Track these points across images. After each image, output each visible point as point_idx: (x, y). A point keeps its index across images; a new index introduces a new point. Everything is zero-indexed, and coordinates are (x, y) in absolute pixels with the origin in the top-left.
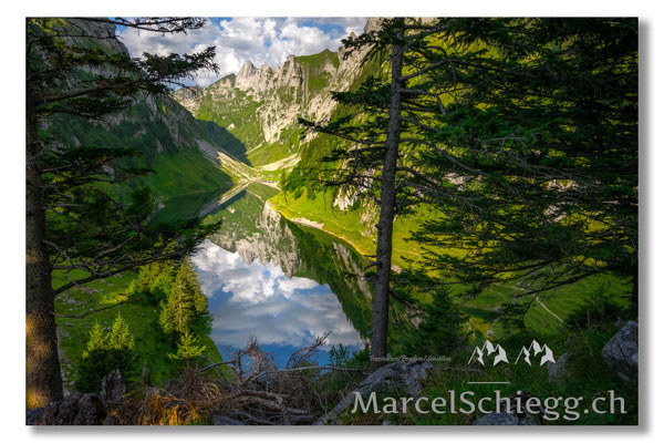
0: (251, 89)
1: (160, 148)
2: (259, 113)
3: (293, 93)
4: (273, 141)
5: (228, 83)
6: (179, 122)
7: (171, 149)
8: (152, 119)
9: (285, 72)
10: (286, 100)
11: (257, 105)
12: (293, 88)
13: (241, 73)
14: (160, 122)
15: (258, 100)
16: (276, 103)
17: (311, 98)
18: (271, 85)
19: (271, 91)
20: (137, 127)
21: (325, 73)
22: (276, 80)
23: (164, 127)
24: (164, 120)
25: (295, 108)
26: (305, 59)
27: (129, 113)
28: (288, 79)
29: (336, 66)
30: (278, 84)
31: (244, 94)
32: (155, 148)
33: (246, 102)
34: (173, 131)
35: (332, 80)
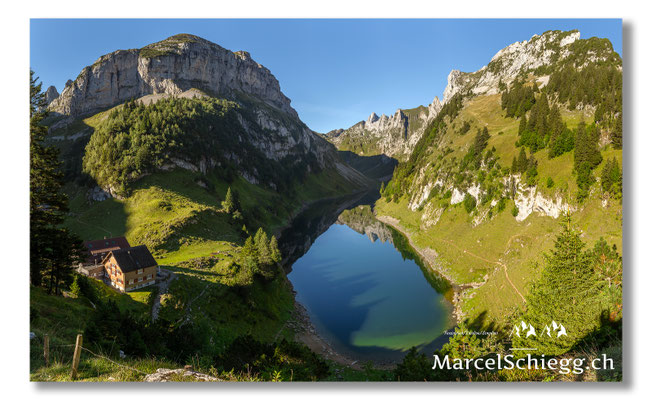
0: (374, 129)
1: (309, 170)
2: (378, 144)
3: (400, 132)
5: (361, 126)
6: (325, 153)
7: (317, 170)
8: (306, 152)
9: (395, 119)
10: (396, 136)
11: (378, 139)
12: (400, 128)
13: (369, 119)
14: (310, 153)
16: (389, 138)
17: (412, 134)
18: (387, 127)
19: (387, 131)
20: (296, 157)
21: (420, 120)
22: (390, 124)
23: (314, 156)
24: (314, 152)
25: (401, 142)
26: (408, 111)
27: (291, 149)
28: (397, 124)
29: (427, 115)
30: (391, 126)
31: (370, 133)
32: (306, 169)
33: (371, 137)
34: (320, 159)
35: (424, 124)
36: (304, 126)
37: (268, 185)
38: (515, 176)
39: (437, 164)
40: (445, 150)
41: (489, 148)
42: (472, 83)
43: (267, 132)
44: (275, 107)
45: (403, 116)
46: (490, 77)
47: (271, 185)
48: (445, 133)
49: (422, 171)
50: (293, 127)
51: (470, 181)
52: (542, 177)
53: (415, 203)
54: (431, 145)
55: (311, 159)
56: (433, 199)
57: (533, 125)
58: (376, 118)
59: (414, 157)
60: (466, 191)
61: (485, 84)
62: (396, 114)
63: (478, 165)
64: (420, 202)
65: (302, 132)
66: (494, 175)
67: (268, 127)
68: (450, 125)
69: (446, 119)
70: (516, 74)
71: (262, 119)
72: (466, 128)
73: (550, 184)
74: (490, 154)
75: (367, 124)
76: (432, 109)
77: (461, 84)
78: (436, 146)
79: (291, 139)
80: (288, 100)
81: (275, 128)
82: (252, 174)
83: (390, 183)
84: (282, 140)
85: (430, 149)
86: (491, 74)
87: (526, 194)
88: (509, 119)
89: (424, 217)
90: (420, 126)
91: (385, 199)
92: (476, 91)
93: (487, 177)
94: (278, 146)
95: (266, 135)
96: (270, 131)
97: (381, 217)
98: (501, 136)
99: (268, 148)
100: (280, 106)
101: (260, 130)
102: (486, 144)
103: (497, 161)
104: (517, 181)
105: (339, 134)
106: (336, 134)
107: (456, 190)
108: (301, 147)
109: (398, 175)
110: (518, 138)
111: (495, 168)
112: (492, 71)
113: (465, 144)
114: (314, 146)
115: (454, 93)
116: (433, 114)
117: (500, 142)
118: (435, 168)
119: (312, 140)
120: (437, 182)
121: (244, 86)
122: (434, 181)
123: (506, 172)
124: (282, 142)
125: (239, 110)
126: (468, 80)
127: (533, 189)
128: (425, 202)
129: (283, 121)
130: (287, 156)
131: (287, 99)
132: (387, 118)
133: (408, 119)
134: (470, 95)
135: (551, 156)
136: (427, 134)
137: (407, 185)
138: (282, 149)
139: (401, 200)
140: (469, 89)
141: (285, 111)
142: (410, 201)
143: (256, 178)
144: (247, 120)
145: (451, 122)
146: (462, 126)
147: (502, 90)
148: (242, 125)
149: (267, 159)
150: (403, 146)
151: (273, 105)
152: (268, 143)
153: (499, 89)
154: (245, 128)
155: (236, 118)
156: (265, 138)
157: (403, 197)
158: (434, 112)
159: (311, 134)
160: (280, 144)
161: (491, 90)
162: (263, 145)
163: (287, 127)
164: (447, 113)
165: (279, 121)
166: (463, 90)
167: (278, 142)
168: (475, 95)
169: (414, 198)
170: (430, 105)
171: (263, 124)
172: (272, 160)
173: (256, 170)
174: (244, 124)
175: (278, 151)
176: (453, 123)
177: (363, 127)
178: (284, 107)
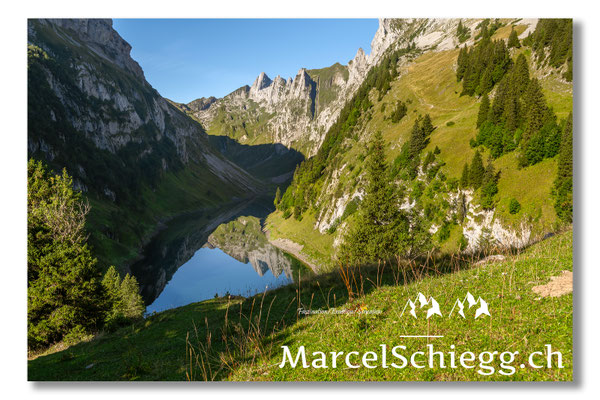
0: (264, 100)
1: (165, 166)
2: (270, 125)
3: (303, 105)
4: (283, 153)
5: (243, 94)
6: (188, 138)
7: (176, 166)
8: (159, 138)
9: (296, 85)
10: (297, 112)
11: (271, 117)
12: (303, 101)
14: (165, 139)
15: (271, 112)
16: (287, 115)
17: (322, 109)
18: (283, 97)
19: (283, 103)
20: (144, 146)
21: (336, 86)
22: (288, 93)
23: (172, 144)
24: (172, 138)
25: (305, 121)
26: (316, 72)
27: (135, 133)
28: (299, 92)
29: (346, 79)
30: (290, 96)
31: (257, 105)
32: (160, 165)
33: (259, 113)
34: (181, 148)
35: (341, 94)
36: (155, 94)
37: (102, 193)
38: (467, 193)
39: (357, 168)
40: (370, 146)
41: (431, 148)
42: (416, 27)
43: (96, 104)
44: (105, 57)
45: (309, 81)
47: (108, 193)
48: (370, 118)
49: (335, 175)
50: (137, 96)
51: (402, 196)
52: (504, 197)
53: (324, 222)
54: (349, 136)
55: (167, 148)
56: (350, 218)
57: (499, 112)
58: (267, 82)
59: (325, 152)
61: (436, 28)
62: (298, 77)
63: (414, 174)
64: (332, 222)
65: (151, 105)
66: (436, 188)
67: (97, 96)
68: (377, 106)
69: (373, 95)
71: (86, 79)
72: (402, 111)
73: (515, 208)
74: (431, 158)
75: (254, 91)
76: (354, 70)
77: (400, 27)
78: (357, 139)
79: (135, 117)
80: (126, 46)
81: (106, 97)
82: (75, 176)
83: (289, 190)
84: (120, 117)
85: (347, 141)
87: (479, 219)
88: (466, 98)
90: (335, 98)
91: (281, 213)
92: (422, 41)
93: (426, 192)
94: (114, 127)
95: (95, 110)
96: (99, 102)
97: (275, 240)
98: (450, 129)
99: (98, 132)
100: (113, 55)
101: (84, 100)
102: (427, 142)
103: (441, 170)
104: (469, 199)
105: (207, 106)
106: (204, 105)
108: (149, 129)
109: (301, 177)
110: (475, 132)
111: (437, 178)
113: (397, 139)
114: (171, 129)
115: (387, 46)
116: (356, 79)
117: (447, 139)
118: (354, 172)
119: (167, 118)
120: (356, 194)
122: (351, 191)
123: (453, 186)
124: (121, 121)
125: (47, 64)
127: (490, 214)
128: (339, 222)
129: (121, 85)
130: (130, 144)
131: (125, 43)
132: (284, 82)
133: (316, 85)
134: (412, 50)
135: (523, 165)
136: (344, 117)
137: (313, 195)
138: (121, 133)
139: (305, 215)
140: (412, 38)
141: (122, 66)
142: (316, 218)
143: (83, 182)
144: (62, 82)
145: (380, 100)
146: (395, 108)
147: (461, 42)
148: (53, 91)
149: (98, 150)
150: (309, 129)
151: (101, 55)
152: (98, 123)
153: (457, 40)
154: (59, 95)
155: (45, 78)
156: (92, 115)
157: (308, 212)
158: (357, 75)
159: (166, 108)
160: (116, 124)
161: (444, 42)
162: (89, 126)
163: (127, 95)
164: (374, 86)
165: (113, 85)
166: (402, 40)
167: (114, 121)
168: (419, 51)
169: (323, 215)
170: (351, 62)
171: (87, 89)
172: (106, 151)
173: (81, 169)
174: (57, 89)
175: (114, 136)
176: (382, 102)
177: (247, 96)
178: (120, 57)
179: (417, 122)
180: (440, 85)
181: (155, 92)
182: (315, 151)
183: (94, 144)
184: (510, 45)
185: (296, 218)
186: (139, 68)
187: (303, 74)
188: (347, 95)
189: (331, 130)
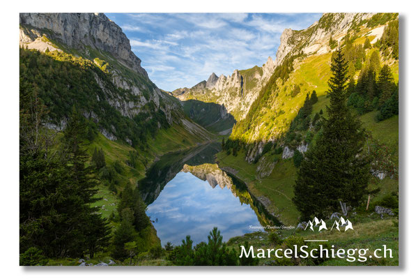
0: (214, 88)
1: (159, 126)
2: (218, 102)
3: (237, 91)
4: (225, 118)
5: (202, 86)
6: (172, 110)
7: (166, 125)
8: (156, 110)
9: (233, 79)
10: (233, 95)
11: (218, 98)
12: (237, 88)
13: (210, 79)
14: (160, 111)
15: (218, 95)
16: (227, 96)
17: (247, 93)
18: (225, 86)
19: (225, 90)
20: (147, 115)
21: (255, 79)
22: (228, 84)
23: (163, 113)
24: (163, 110)
25: (237, 100)
27: (144, 108)
28: (234, 83)
29: (261, 74)
30: (229, 86)
31: (210, 91)
32: (157, 126)
33: (212, 96)
34: (168, 115)
35: (259, 84)
37: (124, 140)
39: (270, 124)
40: (278, 111)
41: (317, 111)
42: (303, 42)
43: (122, 92)
44: (127, 67)
45: (240, 76)
46: (321, 35)
48: (277, 95)
49: (257, 129)
50: (144, 87)
51: (299, 141)
53: (251, 157)
54: (265, 106)
55: (160, 116)
56: (267, 154)
58: (216, 78)
59: (250, 115)
60: (295, 149)
61: (316, 43)
62: (233, 74)
63: (306, 127)
64: (256, 156)
65: (152, 91)
67: (122, 87)
68: (281, 88)
69: (279, 82)
70: (348, 28)
71: (116, 78)
72: (297, 91)
74: (318, 117)
75: (208, 83)
76: (266, 70)
77: (293, 43)
78: (269, 107)
79: (143, 99)
80: (138, 61)
81: (127, 88)
82: (110, 131)
84: (135, 99)
85: (264, 110)
86: (322, 30)
89: (259, 168)
90: (254, 85)
91: (225, 152)
92: (306, 50)
93: (315, 137)
94: (131, 105)
95: (121, 95)
96: (124, 91)
99: (123, 107)
100: (131, 65)
101: (115, 90)
105: (183, 92)
106: (181, 92)
107: (286, 148)
108: (152, 105)
109: (237, 131)
112: (322, 27)
114: (163, 105)
115: (286, 53)
116: (268, 74)
118: (268, 128)
119: (161, 100)
120: (270, 139)
121: (97, 43)
122: (267, 138)
124: (135, 101)
126: (299, 39)
128: (260, 156)
129: (136, 81)
130: (140, 114)
131: (138, 59)
134: (302, 55)
136: (261, 95)
138: (135, 108)
139: (239, 153)
140: (301, 49)
141: (136, 71)
142: (246, 155)
143: (114, 134)
144: (103, 79)
145: (283, 84)
146: (293, 89)
147: (332, 48)
148: (98, 85)
149: (122, 117)
150: (240, 104)
151: (125, 65)
152: (123, 102)
153: (329, 47)
154: (102, 87)
155: (93, 77)
156: (120, 97)
157: (241, 151)
158: (268, 72)
159: (160, 94)
160: (133, 103)
161: (321, 49)
162: (118, 104)
163: (139, 87)
164: (279, 76)
165: (131, 81)
166: (294, 50)
167: (131, 101)
168: (306, 55)
169: (250, 152)
170: (264, 65)
171: (117, 83)
172: (127, 118)
173: (113, 128)
174: (100, 84)
175: (131, 109)
176: (284, 86)
177: (205, 87)
178: (135, 66)
179: (308, 95)
180: (321, 74)
181: (154, 85)
182: (244, 116)
183: (121, 114)
184: (366, 47)
185: (234, 155)
186: (145, 72)
187: (236, 72)
188: (262, 84)
189: (254, 103)
